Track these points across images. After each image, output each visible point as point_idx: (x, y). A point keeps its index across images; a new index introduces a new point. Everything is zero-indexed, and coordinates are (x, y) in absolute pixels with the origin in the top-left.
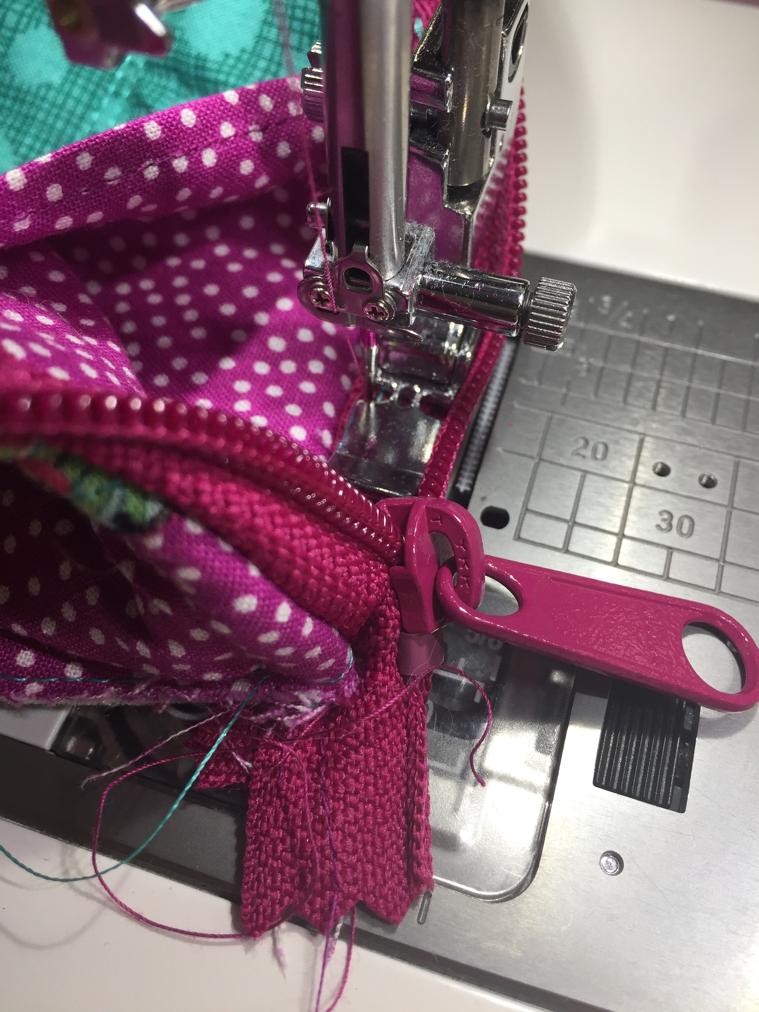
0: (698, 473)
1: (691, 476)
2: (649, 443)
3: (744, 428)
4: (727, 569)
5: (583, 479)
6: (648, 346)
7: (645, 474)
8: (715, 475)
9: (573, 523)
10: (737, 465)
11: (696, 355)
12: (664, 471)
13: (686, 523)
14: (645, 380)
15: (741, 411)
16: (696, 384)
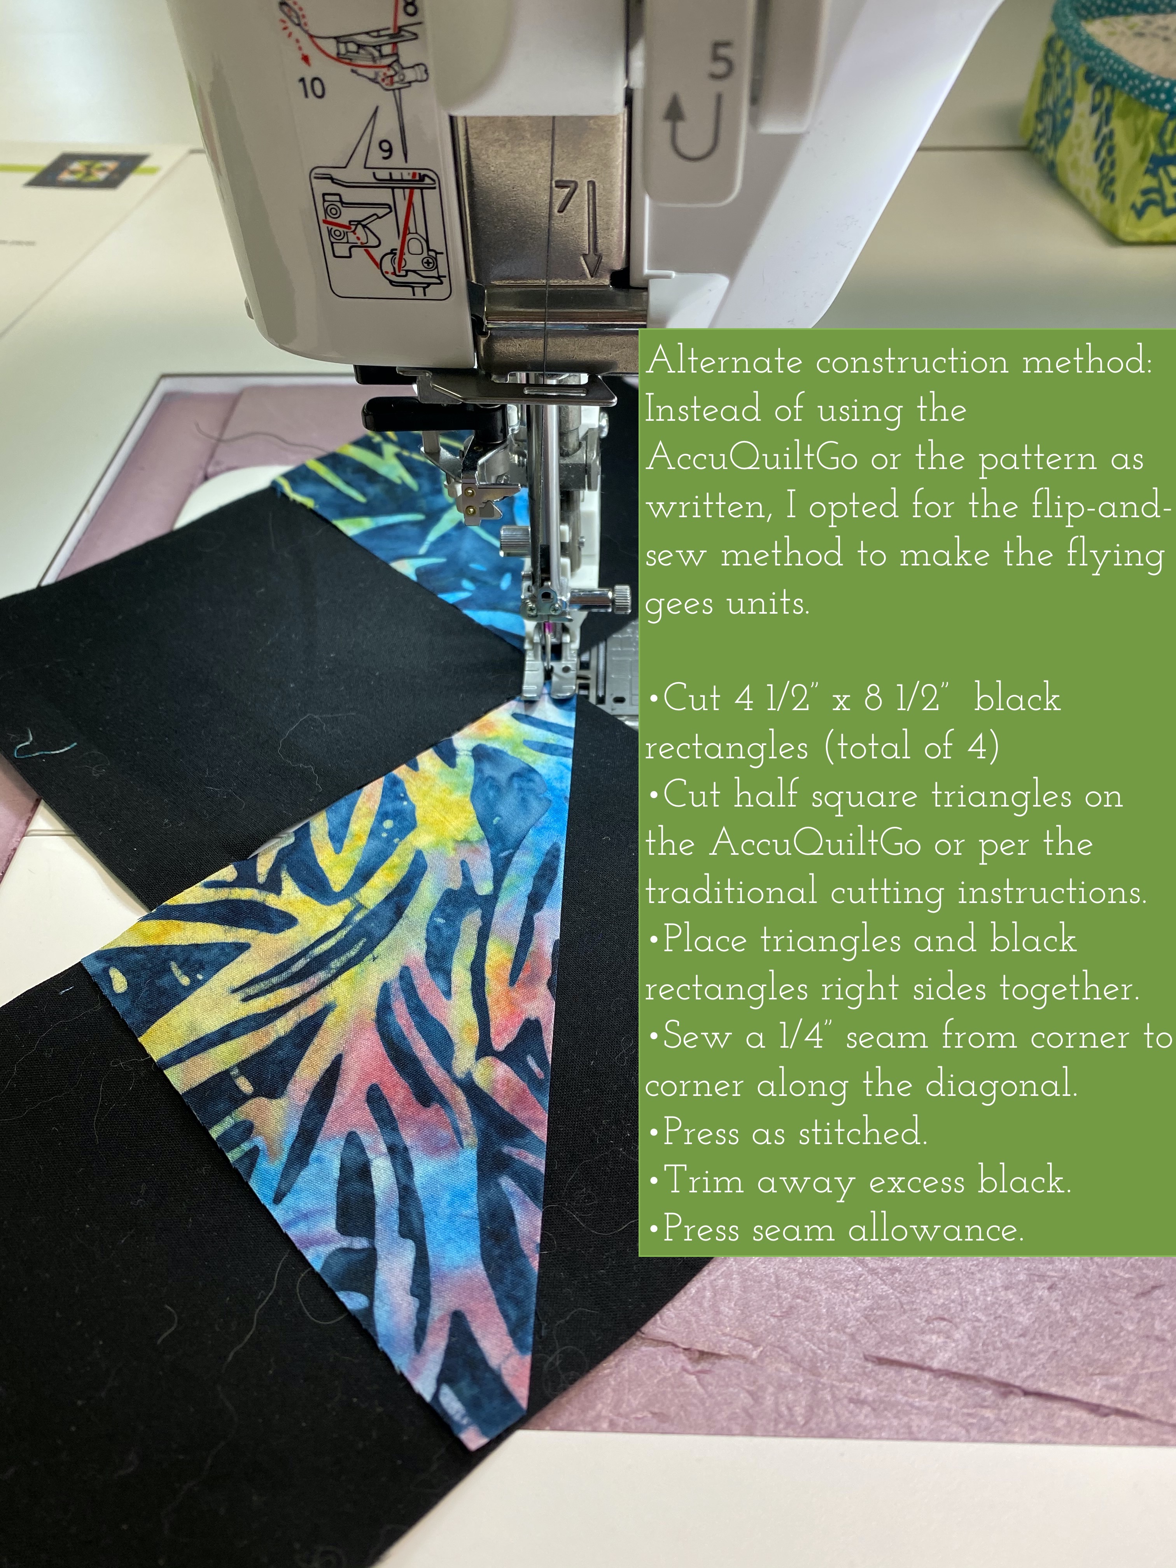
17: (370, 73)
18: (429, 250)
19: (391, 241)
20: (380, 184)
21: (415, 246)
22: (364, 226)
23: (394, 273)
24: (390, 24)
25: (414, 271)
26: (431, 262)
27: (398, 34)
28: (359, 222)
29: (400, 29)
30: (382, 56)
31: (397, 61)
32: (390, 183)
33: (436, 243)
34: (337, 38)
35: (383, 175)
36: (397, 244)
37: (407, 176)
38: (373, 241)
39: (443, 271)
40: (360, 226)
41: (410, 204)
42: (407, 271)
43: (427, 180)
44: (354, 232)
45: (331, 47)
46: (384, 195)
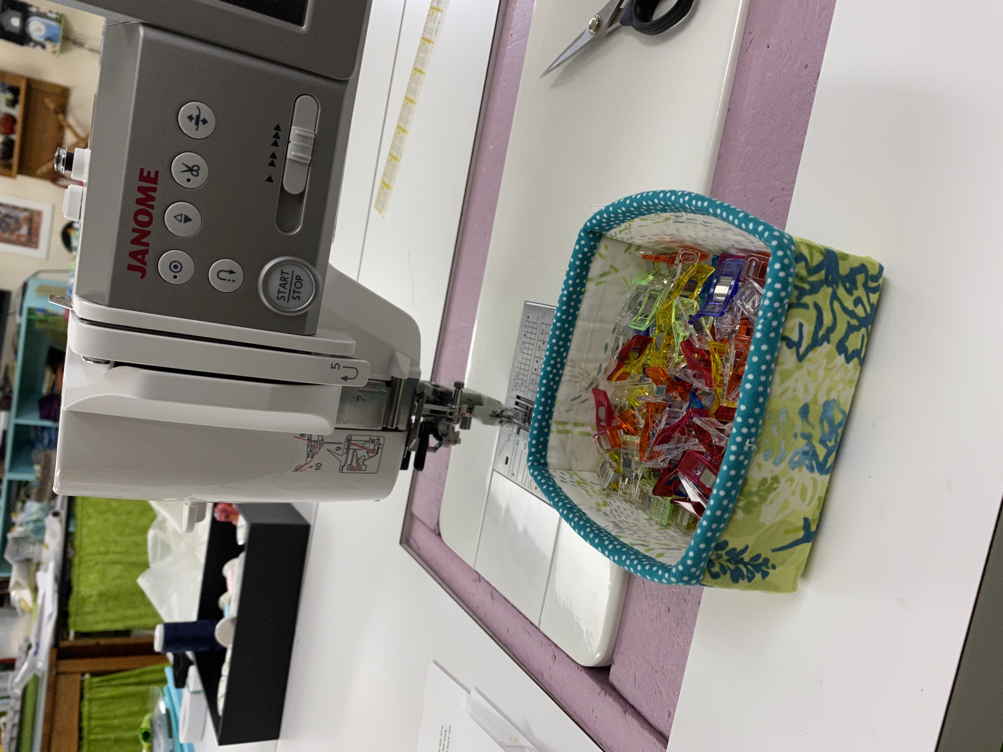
17: (318, 449)
18: (369, 441)
19: (364, 452)
20: (347, 453)
21: (367, 445)
22: (359, 459)
23: (374, 453)
24: (307, 441)
25: (375, 446)
26: (373, 441)
27: (310, 440)
28: (357, 461)
29: (308, 439)
30: (314, 445)
31: (316, 441)
32: (348, 449)
33: (367, 439)
34: (308, 457)
35: (345, 451)
36: (365, 451)
37: (347, 444)
38: (363, 458)
39: (376, 438)
40: (359, 461)
41: (355, 444)
42: (374, 449)
43: (349, 438)
44: (359, 463)
45: (309, 459)
46: (351, 452)
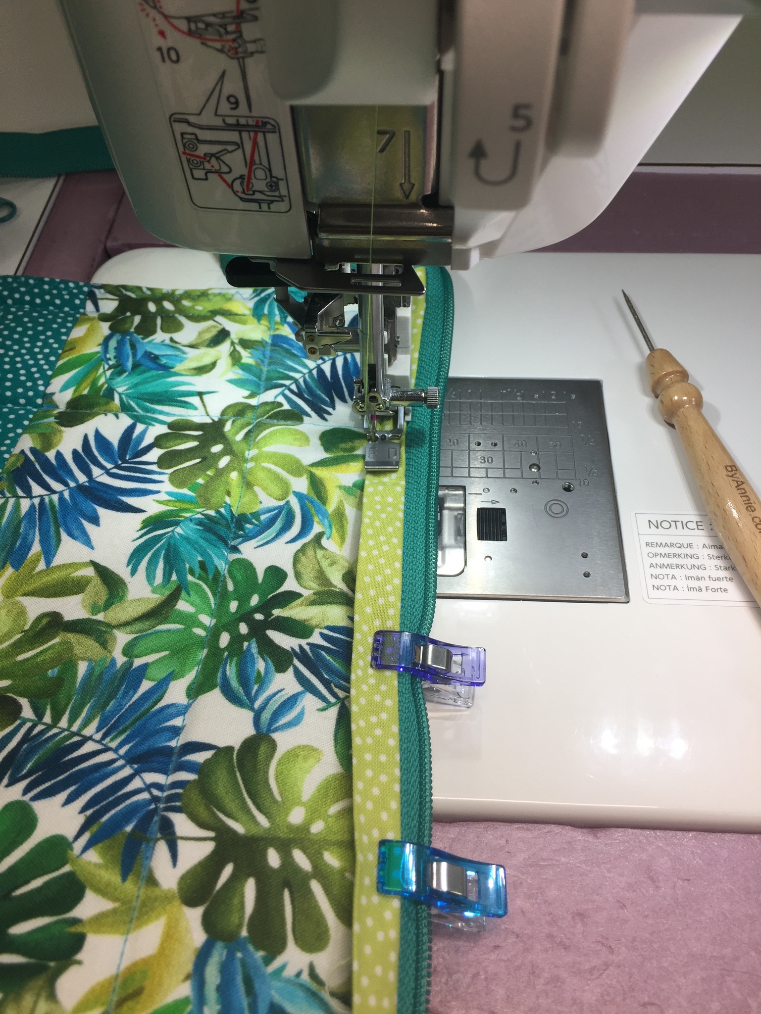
0: (490, 443)
1: (488, 444)
2: (472, 437)
3: (503, 425)
4: (506, 470)
5: (452, 452)
6: (464, 403)
7: (473, 446)
8: (496, 441)
9: (452, 467)
10: (503, 437)
11: (481, 402)
12: (479, 444)
13: (490, 459)
14: (465, 415)
15: (500, 419)
16: (484, 413)
17: (218, 45)
18: (271, 176)
19: (240, 169)
21: (260, 174)
22: (217, 158)
23: (243, 192)
24: (233, 8)
25: (261, 192)
26: (274, 185)
27: (240, 16)
28: (212, 155)
29: (242, 12)
30: (227, 33)
31: (241, 36)
32: (238, 127)
33: (278, 172)
34: (189, 19)
35: (232, 120)
36: (245, 171)
37: (251, 122)
38: (225, 169)
39: (284, 192)
40: (213, 159)
41: (255, 144)
42: (254, 192)
43: (269, 126)
44: (209, 162)
45: (183, 25)
46: (233, 136)
